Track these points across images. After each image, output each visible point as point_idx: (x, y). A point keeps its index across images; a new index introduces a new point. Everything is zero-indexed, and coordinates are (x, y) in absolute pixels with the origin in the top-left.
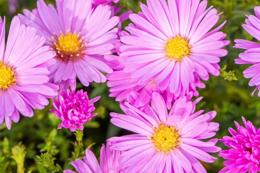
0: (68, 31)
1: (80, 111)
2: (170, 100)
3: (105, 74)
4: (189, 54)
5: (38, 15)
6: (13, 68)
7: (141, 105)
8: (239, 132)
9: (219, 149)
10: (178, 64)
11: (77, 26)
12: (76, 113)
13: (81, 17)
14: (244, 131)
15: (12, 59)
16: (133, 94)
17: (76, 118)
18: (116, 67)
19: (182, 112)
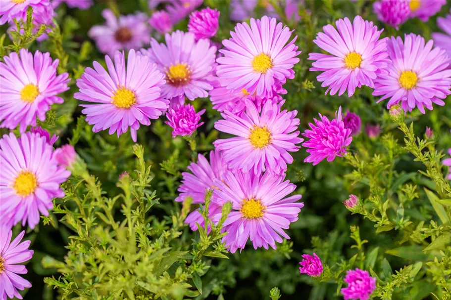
0: (177, 62)
1: (188, 120)
2: (259, 105)
3: (208, 91)
4: (272, 66)
5: (153, 53)
6: (133, 91)
7: (237, 111)
8: (317, 126)
9: (302, 140)
10: (263, 76)
11: (185, 58)
12: (185, 121)
13: (187, 51)
14: (321, 124)
15: (132, 85)
16: (230, 104)
17: (185, 126)
18: (216, 86)
19: (270, 115)
